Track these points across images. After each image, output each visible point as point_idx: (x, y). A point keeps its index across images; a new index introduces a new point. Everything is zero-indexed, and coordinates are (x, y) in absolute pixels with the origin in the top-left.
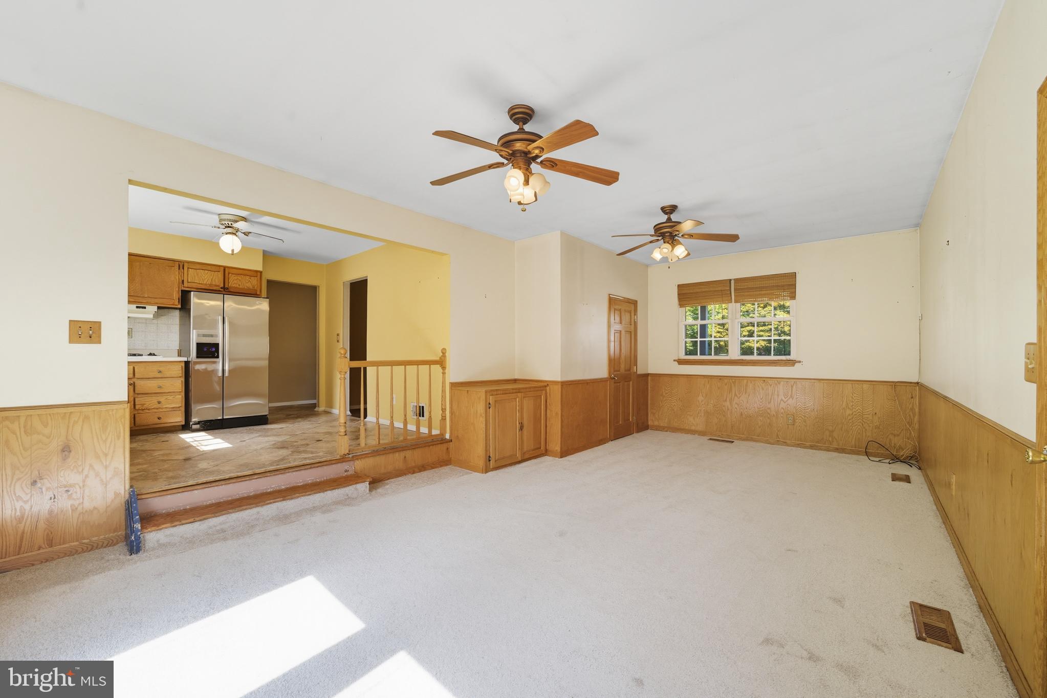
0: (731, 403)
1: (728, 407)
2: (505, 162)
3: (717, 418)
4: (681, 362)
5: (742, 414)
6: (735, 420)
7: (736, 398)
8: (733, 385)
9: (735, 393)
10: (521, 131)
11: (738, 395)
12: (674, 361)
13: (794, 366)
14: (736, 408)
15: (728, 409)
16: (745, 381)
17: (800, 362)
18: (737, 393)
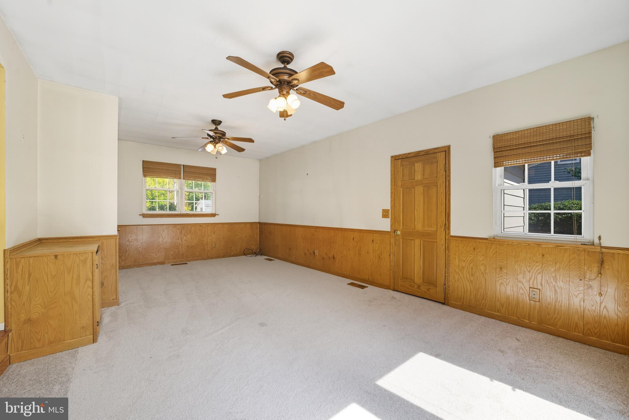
0: (181, 241)
1: (180, 243)
2: (274, 87)
3: (173, 251)
4: (144, 216)
5: (188, 246)
6: (184, 250)
7: (185, 236)
8: (183, 229)
9: (184, 234)
10: (285, 68)
11: (186, 235)
12: (140, 215)
13: (215, 217)
14: (185, 243)
15: (180, 244)
16: (190, 226)
17: (218, 215)
18: (185, 234)
